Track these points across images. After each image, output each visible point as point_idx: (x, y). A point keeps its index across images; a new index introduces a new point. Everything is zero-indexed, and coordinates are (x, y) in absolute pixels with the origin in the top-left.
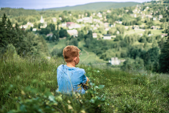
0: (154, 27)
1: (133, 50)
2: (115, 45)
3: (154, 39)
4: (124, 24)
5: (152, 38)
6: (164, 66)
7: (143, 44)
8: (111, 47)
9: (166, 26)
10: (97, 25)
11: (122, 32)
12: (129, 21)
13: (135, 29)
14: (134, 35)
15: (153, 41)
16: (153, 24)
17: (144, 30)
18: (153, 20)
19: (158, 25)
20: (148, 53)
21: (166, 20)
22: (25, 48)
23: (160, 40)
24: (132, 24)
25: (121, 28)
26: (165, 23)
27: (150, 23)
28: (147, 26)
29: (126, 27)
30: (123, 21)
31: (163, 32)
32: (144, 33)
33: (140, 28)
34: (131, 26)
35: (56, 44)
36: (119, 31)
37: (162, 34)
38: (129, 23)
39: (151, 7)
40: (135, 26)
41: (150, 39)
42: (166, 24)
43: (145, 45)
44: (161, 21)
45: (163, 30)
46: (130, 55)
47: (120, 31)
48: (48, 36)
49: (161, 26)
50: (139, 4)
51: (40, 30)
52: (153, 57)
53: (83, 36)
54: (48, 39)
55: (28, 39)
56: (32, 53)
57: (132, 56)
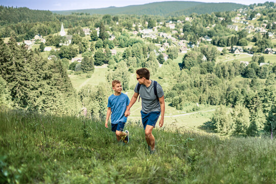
0: (269, 49)
1: (231, 91)
4: (216, 42)
5: (265, 69)
7: (250, 80)
10: (166, 44)
11: (211, 57)
12: (225, 38)
13: (236, 53)
14: (234, 64)
15: (267, 76)
16: (268, 45)
17: (250, 56)
18: (267, 38)
20: (259, 98)
22: (27, 83)
24: (230, 42)
25: (210, 50)
27: (262, 43)
28: (257, 48)
29: (220, 49)
30: (214, 37)
32: (251, 60)
33: (245, 51)
34: (229, 48)
35: (88, 77)
36: (206, 55)
38: (225, 42)
39: (264, 14)
40: (235, 47)
41: (263, 71)
43: (252, 81)
46: (225, 101)
48: (73, 60)
50: (245, 6)
51: (59, 49)
52: (267, 105)
53: (140, 63)
54: (73, 67)
55: (34, 67)
56: (41, 92)
57: (228, 101)
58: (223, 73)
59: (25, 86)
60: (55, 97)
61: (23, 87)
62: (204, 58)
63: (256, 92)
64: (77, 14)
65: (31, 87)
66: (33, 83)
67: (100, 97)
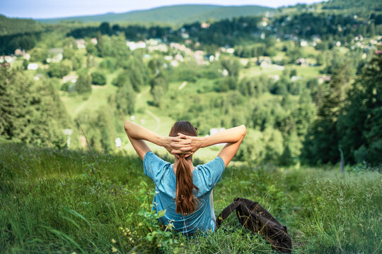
0: (302, 60)
1: (258, 112)
2: (219, 101)
3: (302, 86)
4: (239, 53)
5: (298, 84)
6: (323, 145)
7: (280, 98)
8: (211, 106)
9: (327, 59)
10: (179, 57)
11: (234, 72)
12: (249, 48)
13: (263, 65)
14: (261, 79)
15: (301, 92)
16: (300, 55)
17: (282, 68)
18: (300, 46)
19: (311, 56)
20: (292, 118)
21: (327, 46)
22: (11, 109)
23: (316, 89)
24: (256, 53)
25: (232, 62)
26: (325, 52)
27: (293, 53)
28: (288, 59)
29: (244, 62)
30: (236, 47)
31: (322, 72)
32: (281, 73)
33: (274, 63)
34: (254, 59)
35: (85, 99)
36: (228, 69)
37: (320, 75)
38: (250, 52)
39: (296, 18)
40: (261, 58)
41: (295, 86)
42: (328, 54)
43: (284, 100)
44: (317, 48)
45: (322, 68)
46: (251, 124)
47: (231, 69)
48: (65, 80)
49: (318, 59)
50: (271, 10)
51: (47, 67)
52: (301, 126)
53: (148, 81)
54: (65, 88)
55: (19, 89)
56: (29, 121)
57: (255, 124)
58: (248, 89)
59: (10, 113)
60: (47, 125)
61: (7, 114)
62: (225, 73)
63: (289, 113)
64: (68, 23)
65: (17, 114)
66: (19, 110)
67: (101, 123)
